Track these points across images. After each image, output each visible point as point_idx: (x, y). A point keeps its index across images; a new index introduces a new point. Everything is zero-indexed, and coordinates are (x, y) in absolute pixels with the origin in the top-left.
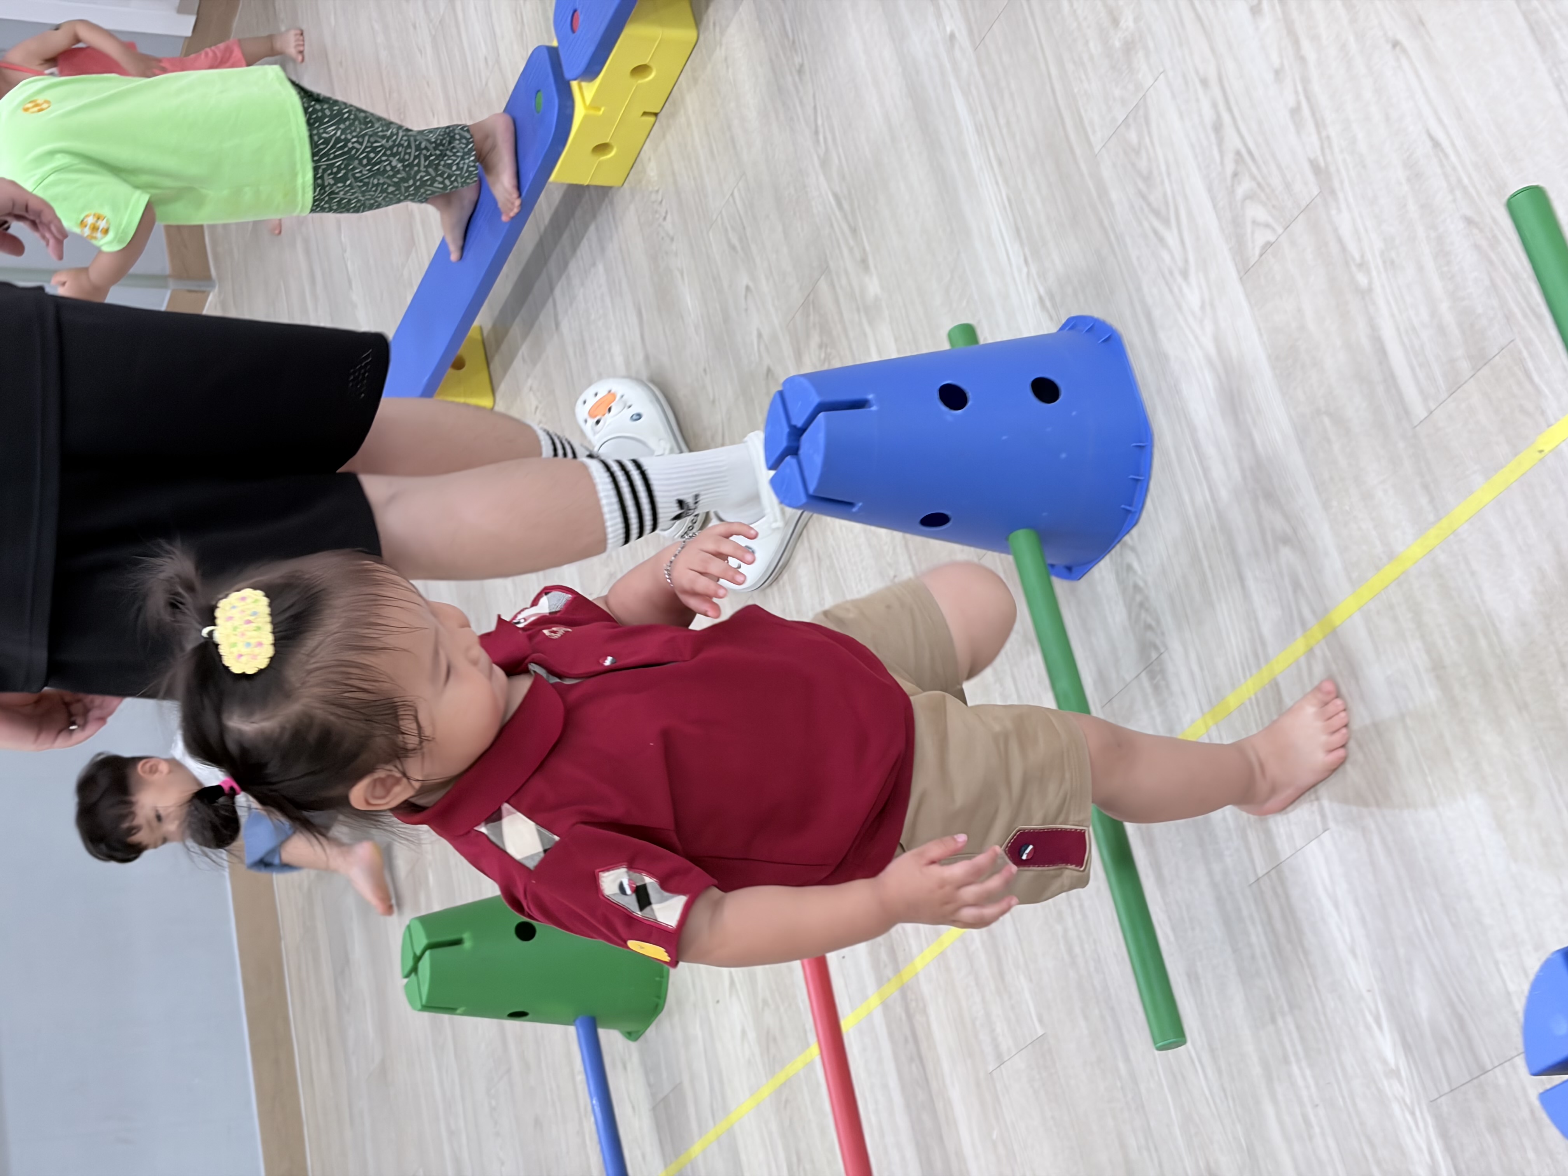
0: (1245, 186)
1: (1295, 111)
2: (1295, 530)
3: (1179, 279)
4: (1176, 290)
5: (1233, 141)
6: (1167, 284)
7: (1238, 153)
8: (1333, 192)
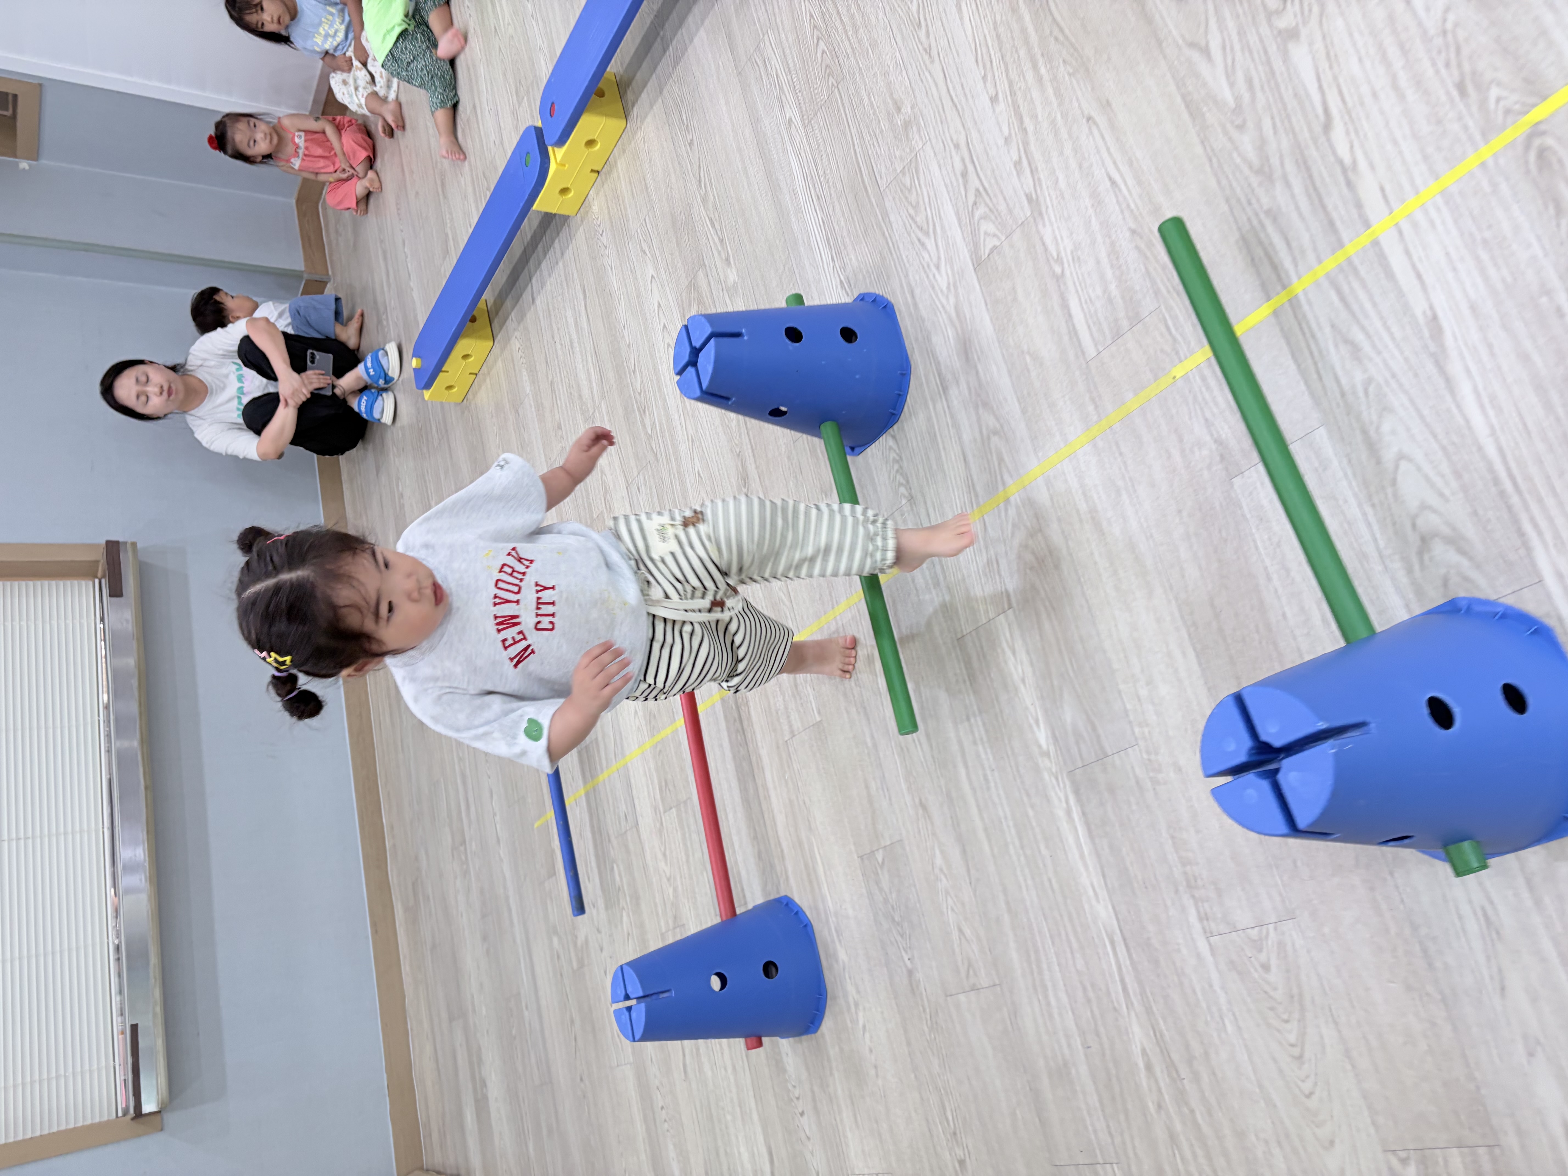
0: (981, 211)
1: (1018, 164)
2: (1002, 426)
3: (934, 269)
4: (931, 277)
5: (974, 183)
6: (925, 272)
7: (977, 190)
8: (1041, 214)
